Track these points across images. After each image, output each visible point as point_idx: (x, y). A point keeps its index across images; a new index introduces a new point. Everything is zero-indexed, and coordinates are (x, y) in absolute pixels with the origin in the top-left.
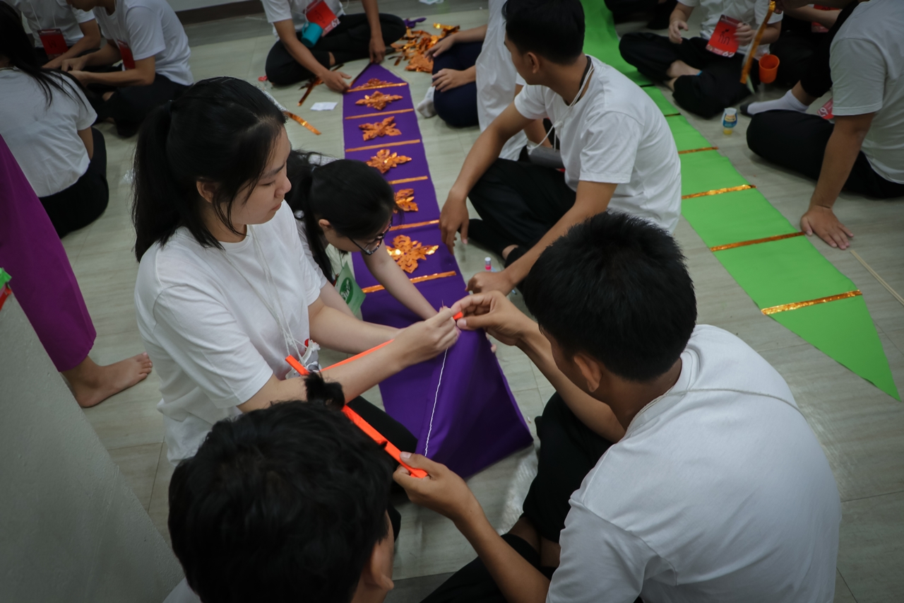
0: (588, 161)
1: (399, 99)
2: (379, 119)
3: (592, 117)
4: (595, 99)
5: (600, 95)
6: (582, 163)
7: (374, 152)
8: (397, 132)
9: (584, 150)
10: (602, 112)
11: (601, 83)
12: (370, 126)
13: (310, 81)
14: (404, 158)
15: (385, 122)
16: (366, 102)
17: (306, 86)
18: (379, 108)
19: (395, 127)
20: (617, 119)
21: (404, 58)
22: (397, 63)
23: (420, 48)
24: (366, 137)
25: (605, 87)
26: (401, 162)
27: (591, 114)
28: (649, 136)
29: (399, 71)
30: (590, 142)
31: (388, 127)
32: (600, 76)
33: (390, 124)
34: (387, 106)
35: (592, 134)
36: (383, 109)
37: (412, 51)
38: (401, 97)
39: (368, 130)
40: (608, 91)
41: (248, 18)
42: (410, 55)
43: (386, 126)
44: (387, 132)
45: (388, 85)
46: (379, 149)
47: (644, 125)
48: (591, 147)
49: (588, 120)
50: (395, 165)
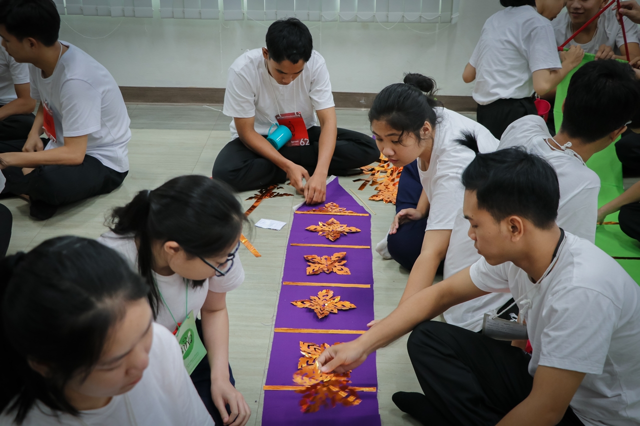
0: (550, 343)
1: (357, 232)
2: (330, 252)
3: (557, 292)
4: (563, 272)
5: (569, 268)
6: (543, 344)
7: (315, 291)
8: (346, 271)
9: (545, 330)
10: (570, 287)
11: (572, 255)
12: (317, 259)
13: (261, 192)
14: (348, 305)
15: (334, 257)
16: (319, 228)
17: (256, 197)
18: (331, 238)
19: (344, 265)
20: (587, 297)
21: (371, 183)
22: (362, 187)
23: (391, 174)
24: (309, 270)
25: (576, 260)
26: (344, 308)
27: (556, 288)
28: (629, 323)
29: (362, 197)
30: (553, 321)
31: (337, 264)
32: (573, 247)
33: (340, 260)
34: (341, 237)
35: (556, 311)
36: (336, 241)
37: (382, 175)
38: (359, 230)
39: (314, 263)
40: (579, 263)
41: (206, 106)
42: (379, 181)
43: (335, 262)
44: (335, 270)
45: (347, 213)
46: (322, 288)
47: (621, 307)
48: (553, 327)
49: (553, 295)
50: (336, 311)
